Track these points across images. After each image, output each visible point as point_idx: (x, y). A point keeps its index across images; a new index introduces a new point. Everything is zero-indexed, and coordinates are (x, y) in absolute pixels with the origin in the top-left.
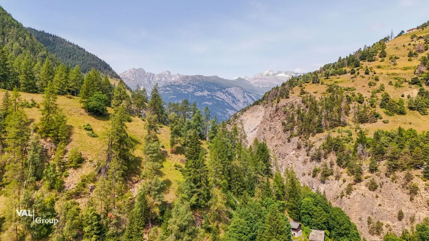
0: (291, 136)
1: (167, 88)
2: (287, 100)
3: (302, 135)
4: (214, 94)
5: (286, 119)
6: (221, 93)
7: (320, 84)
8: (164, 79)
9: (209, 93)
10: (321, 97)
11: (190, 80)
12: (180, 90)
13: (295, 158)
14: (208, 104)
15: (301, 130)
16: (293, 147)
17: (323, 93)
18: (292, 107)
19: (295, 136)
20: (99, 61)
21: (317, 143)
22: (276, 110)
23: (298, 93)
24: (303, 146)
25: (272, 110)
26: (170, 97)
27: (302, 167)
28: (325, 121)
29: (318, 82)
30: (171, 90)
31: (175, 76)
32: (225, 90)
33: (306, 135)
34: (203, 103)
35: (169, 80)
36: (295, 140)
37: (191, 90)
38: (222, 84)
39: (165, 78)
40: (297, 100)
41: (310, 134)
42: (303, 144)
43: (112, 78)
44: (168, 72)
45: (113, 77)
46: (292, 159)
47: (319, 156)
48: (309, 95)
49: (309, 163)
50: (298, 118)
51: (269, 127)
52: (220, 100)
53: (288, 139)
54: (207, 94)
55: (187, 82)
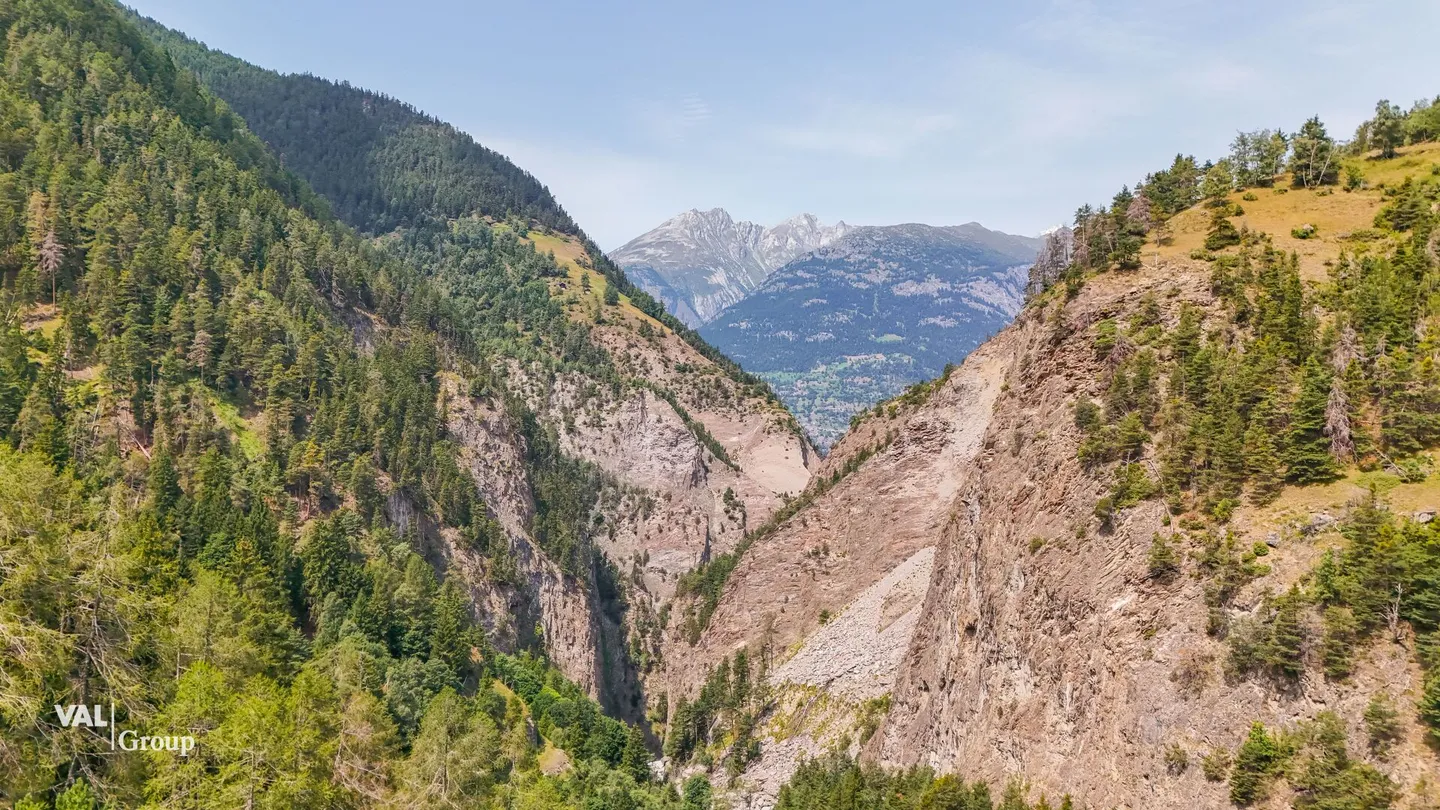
0: (1122, 495)
1: (800, 273)
2: (1123, 278)
3: (1190, 493)
4: (965, 290)
5: (1103, 391)
6: (992, 286)
7: (1337, 190)
8: (794, 243)
9: (947, 286)
10: (1336, 262)
11: (877, 242)
12: (843, 277)
13: (1131, 639)
14: (942, 323)
15: (1186, 460)
16: (1129, 564)
17: (1355, 237)
18: (1151, 317)
19: (1148, 497)
20: (513, 173)
21: (1286, 556)
22: (1057, 341)
23: (1198, 241)
24: (1187, 566)
25: (1039, 337)
26: (807, 304)
27: (1172, 709)
28: (1351, 408)
29: (1330, 179)
30: (811, 280)
31: (830, 232)
32: (1006, 273)
33: (1211, 492)
34: (922, 323)
35: (811, 245)
36: (1146, 519)
37: (879, 277)
38: (997, 252)
39: (798, 239)
40: (1185, 277)
41: (1239, 491)
42: (1188, 551)
43: (550, 233)
44: (806, 216)
45: (555, 232)
46: (1112, 641)
47: (1286, 655)
48: (1260, 249)
49: (1216, 687)
50: (1175, 386)
51: (1011, 431)
52: (987, 309)
53: (1100, 515)
54: (939, 291)
55: (866, 249)
